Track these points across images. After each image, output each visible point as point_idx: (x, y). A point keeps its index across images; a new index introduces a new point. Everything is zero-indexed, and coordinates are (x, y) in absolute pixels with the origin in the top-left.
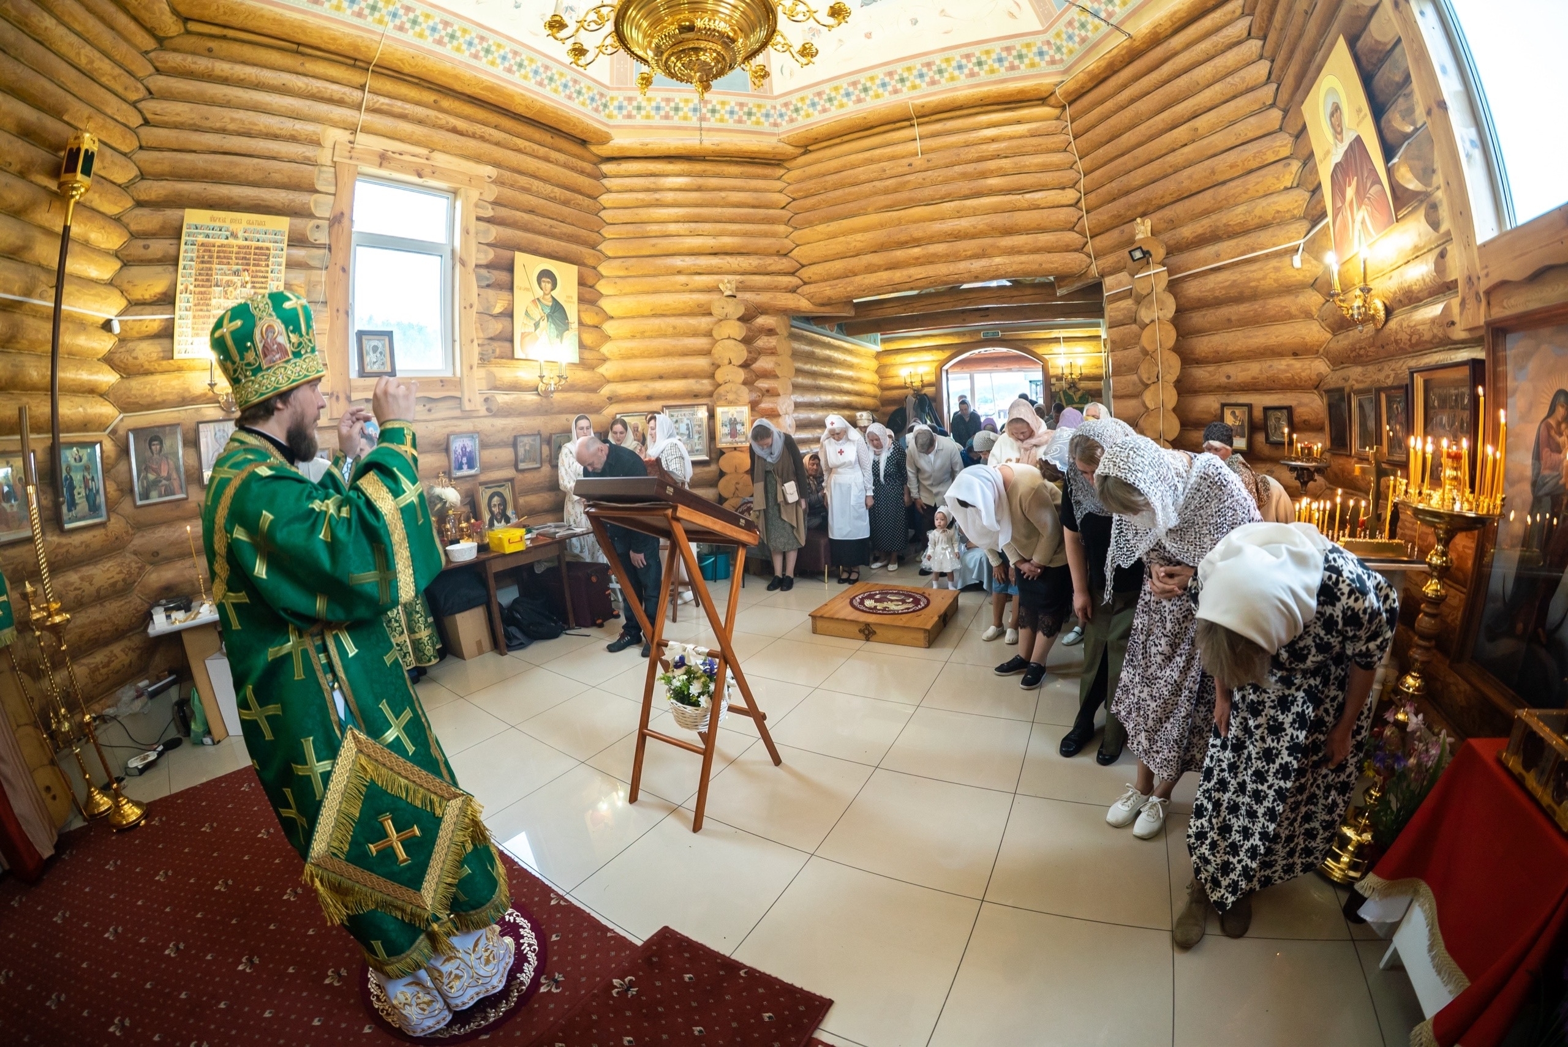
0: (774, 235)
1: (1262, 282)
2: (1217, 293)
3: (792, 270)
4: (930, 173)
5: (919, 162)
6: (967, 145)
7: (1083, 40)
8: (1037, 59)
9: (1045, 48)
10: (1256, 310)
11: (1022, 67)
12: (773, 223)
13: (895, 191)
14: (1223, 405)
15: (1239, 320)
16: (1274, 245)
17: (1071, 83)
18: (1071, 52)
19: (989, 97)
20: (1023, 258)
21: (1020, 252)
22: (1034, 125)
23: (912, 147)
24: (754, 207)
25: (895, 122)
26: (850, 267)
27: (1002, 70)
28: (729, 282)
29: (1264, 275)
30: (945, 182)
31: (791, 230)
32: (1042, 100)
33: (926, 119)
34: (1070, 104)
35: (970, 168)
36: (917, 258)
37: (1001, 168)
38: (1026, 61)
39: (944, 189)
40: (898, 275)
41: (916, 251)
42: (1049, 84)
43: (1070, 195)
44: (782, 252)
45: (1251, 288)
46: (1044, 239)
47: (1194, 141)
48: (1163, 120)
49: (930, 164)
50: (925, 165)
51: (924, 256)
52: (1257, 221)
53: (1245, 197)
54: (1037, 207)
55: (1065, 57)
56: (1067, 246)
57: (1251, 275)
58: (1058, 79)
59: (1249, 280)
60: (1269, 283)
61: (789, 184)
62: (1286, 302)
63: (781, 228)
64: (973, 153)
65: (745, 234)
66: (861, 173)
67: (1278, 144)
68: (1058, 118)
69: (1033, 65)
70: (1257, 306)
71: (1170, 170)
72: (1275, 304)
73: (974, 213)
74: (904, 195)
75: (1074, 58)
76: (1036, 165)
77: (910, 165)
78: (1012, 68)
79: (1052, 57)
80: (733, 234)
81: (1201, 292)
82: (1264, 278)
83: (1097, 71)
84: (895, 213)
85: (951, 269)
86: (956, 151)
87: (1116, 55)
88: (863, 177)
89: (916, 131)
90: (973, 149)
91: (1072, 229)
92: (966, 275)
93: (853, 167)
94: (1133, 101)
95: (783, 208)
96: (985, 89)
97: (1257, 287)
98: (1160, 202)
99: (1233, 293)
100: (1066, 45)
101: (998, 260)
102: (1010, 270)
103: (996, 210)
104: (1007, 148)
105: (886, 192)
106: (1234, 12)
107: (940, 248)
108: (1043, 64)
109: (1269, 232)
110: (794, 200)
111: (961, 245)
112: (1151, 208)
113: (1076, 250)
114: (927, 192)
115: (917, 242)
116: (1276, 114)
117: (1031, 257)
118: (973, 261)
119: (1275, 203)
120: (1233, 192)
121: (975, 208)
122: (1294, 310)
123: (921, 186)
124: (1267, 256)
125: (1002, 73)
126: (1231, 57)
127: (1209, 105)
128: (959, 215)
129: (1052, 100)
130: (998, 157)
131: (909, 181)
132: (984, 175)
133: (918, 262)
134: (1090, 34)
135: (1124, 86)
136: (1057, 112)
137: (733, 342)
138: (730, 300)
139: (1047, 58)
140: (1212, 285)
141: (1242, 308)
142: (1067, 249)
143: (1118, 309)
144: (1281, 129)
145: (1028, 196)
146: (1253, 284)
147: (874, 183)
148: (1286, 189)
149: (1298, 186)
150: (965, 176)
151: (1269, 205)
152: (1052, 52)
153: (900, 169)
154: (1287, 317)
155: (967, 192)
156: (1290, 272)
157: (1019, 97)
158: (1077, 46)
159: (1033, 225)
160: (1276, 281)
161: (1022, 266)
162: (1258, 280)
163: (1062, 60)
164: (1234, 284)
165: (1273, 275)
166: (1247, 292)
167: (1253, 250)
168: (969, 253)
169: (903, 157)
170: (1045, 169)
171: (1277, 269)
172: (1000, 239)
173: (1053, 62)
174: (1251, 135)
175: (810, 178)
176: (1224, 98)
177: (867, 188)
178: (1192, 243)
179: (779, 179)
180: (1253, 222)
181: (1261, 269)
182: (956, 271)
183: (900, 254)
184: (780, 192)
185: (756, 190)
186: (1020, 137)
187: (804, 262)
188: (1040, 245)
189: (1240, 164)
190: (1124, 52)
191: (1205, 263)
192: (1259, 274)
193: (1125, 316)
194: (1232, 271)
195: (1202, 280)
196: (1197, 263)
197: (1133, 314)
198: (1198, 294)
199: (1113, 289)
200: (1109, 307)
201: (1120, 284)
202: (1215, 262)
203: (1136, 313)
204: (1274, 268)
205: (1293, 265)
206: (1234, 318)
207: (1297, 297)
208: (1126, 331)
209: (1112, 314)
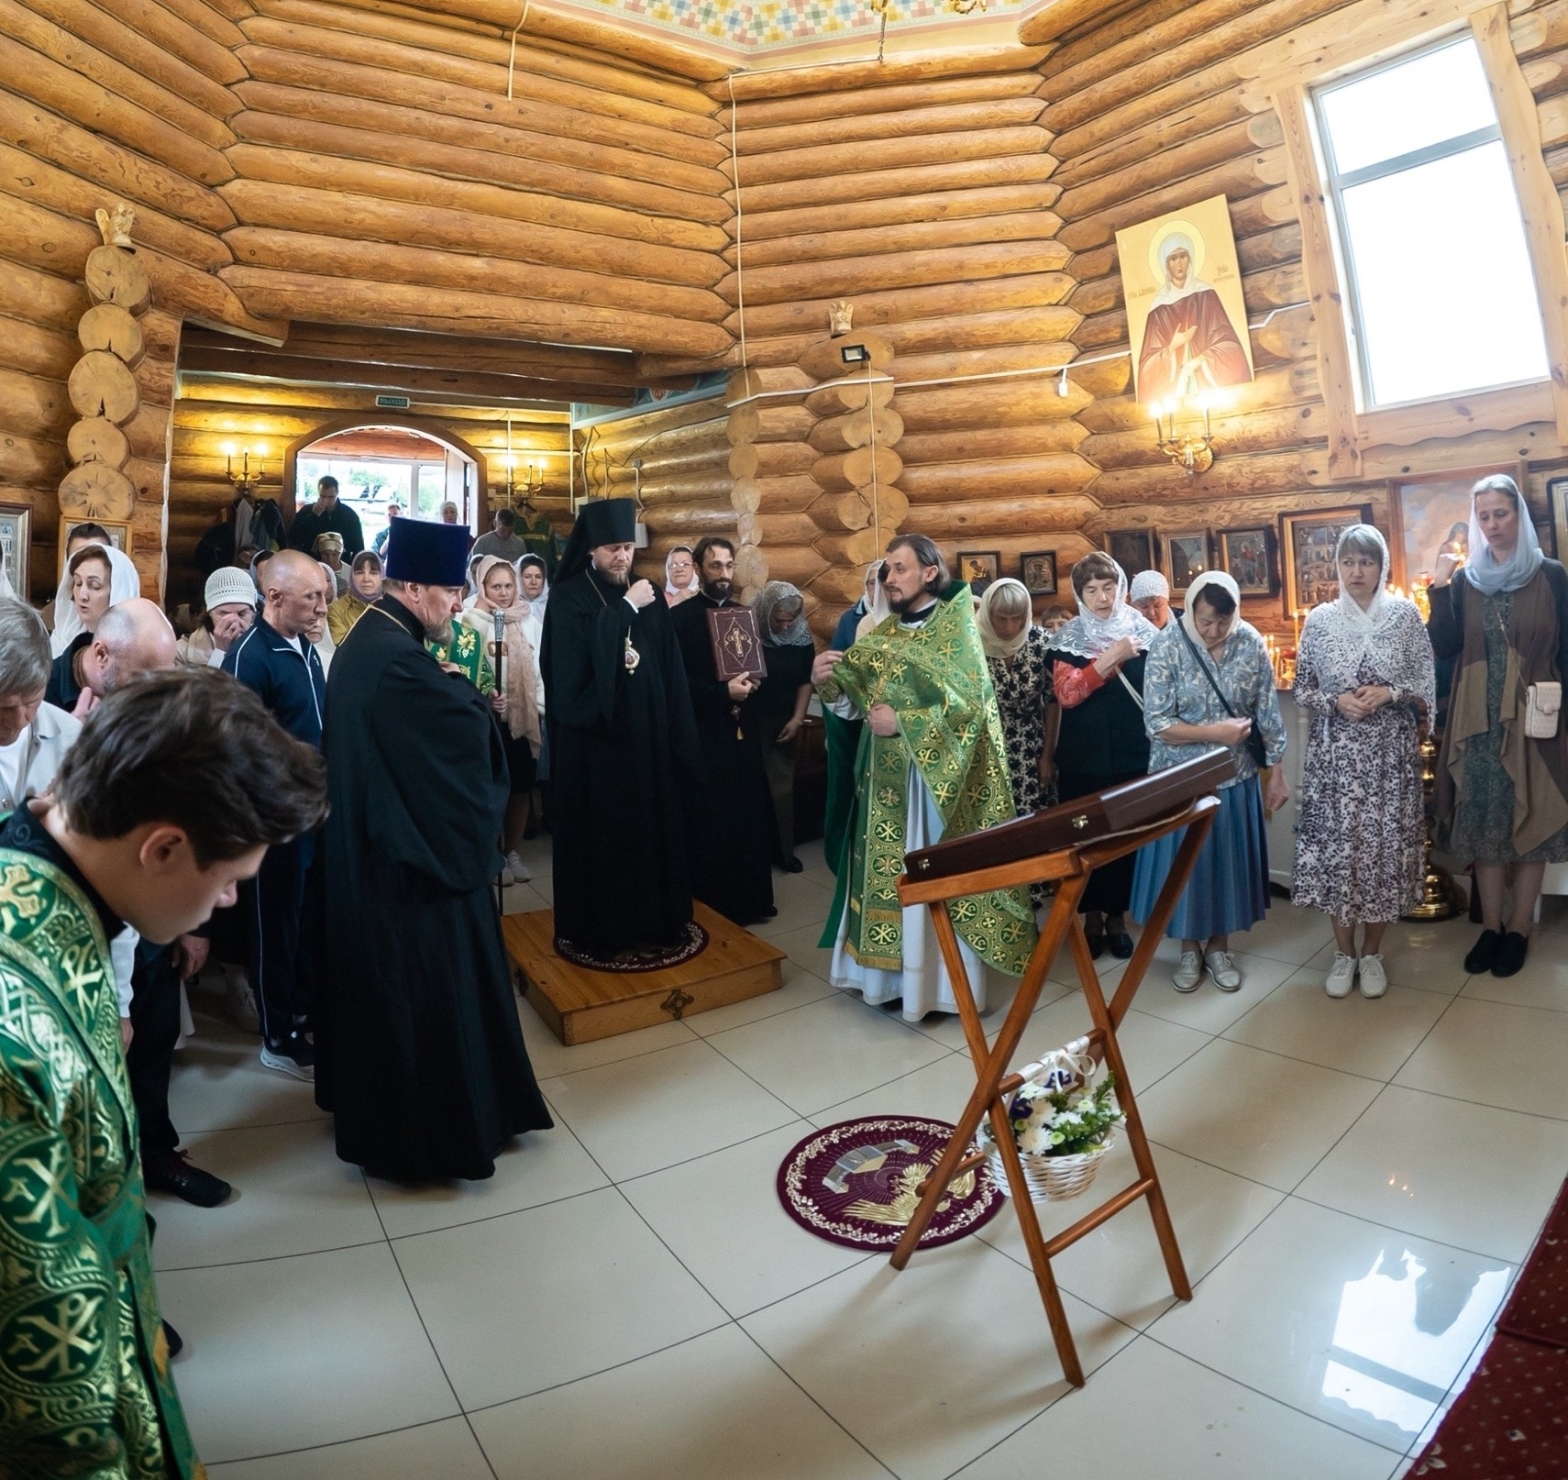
0: (203, 135)
1: (1015, 408)
2: (949, 416)
3: (220, 226)
4: (518, 133)
5: (505, 106)
6: (582, 108)
7: (804, 32)
8: (725, 26)
9: (742, 16)
10: (1000, 440)
11: (703, 27)
12: (206, 110)
13: (451, 140)
14: (960, 555)
15: (974, 450)
16: (1031, 367)
17: (757, 78)
18: (775, 37)
19: (639, 49)
20: (643, 319)
21: (635, 308)
22: (681, 115)
23: (497, 75)
24: (185, 59)
25: (479, 20)
26: (343, 258)
27: (677, 19)
28: (123, 214)
29: (1020, 398)
30: (541, 157)
31: (233, 138)
32: (699, 82)
33: (531, 39)
34: (739, 103)
35: (584, 149)
36: (472, 278)
37: (628, 166)
38: (712, 22)
39: (539, 170)
40: (437, 300)
41: (477, 265)
42: (723, 65)
43: (716, 237)
44: (209, 179)
45: (998, 413)
46: (678, 295)
47: (935, 220)
48: (895, 181)
49: (522, 119)
50: (514, 118)
51: (485, 277)
52: (1011, 336)
53: (997, 304)
54: (669, 244)
55: (761, 40)
56: (704, 312)
57: (1000, 399)
58: (737, 64)
59: (997, 404)
60: (1024, 409)
61: (251, 41)
62: (1041, 432)
63: (218, 128)
64: (594, 126)
65: (160, 112)
66: (400, 82)
67: (1053, 254)
68: (712, 116)
69: (716, 31)
70: (1002, 434)
71: (891, 247)
72: (1023, 434)
73: (578, 225)
74: (470, 156)
75: (776, 46)
76: (677, 178)
77: (489, 106)
78: (690, 23)
79: (744, 31)
80: (140, 102)
81: (926, 412)
82: (1018, 404)
83: (809, 81)
84: (447, 183)
85: (531, 313)
86: (568, 113)
87: (849, 74)
88: (401, 94)
89: (513, 52)
90: (594, 120)
91: (710, 288)
92: (552, 329)
93: (387, 65)
94: (850, 138)
95: (227, 86)
96: (641, 36)
97: (1006, 413)
98: (871, 285)
99: (972, 417)
100: (773, 25)
101: (605, 313)
102: (621, 334)
103: (610, 232)
104: (643, 138)
105: (436, 136)
106: (1025, 88)
107: (514, 270)
108: (729, 36)
109: (1026, 350)
110: (252, 78)
111: (549, 275)
112: (854, 289)
113: (712, 321)
114: (513, 165)
115: (475, 248)
116: (1053, 221)
117: (655, 320)
118: (566, 307)
119: (1039, 319)
120: (982, 295)
121: (580, 219)
122: (1050, 442)
123: (497, 149)
124: (1017, 379)
125: (674, 24)
126: (1010, 136)
127: (965, 183)
128: (554, 221)
129: (717, 89)
130: (626, 146)
131: (481, 134)
132: (599, 167)
133: (471, 284)
134: (819, 29)
135: (840, 114)
136: (712, 106)
137: (115, 361)
138: (124, 257)
139: (738, 30)
140: (942, 405)
141: (981, 435)
142: (703, 317)
143: (776, 418)
144: (1055, 237)
145: (659, 221)
146: (1001, 409)
147: (418, 113)
148: (1050, 305)
149: (1065, 305)
150: (572, 160)
151: (1031, 320)
152: (746, 25)
153: (470, 108)
154: (1040, 449)
155: (574, 188)
156: (1053, 400)
157: (678, 67)
158: (789, 34)
159: (662, 270)
160: (1032, 408)
161: (639, 332)
162: (1010, 406)
163: (754, 42)
164: (975, 407)
165: (1030, 402)
166: (991, 418)
167: (1003, 368)
168: (560, 291)
169: (477, 87)
170: (687, 187)
171: (1036, 396)
172: (611, 280)
173: (741, 39)
174: (1016, 235)
175: (299, 49)
176: (988, 181)
177: (406, 116)
178: (914, 347)
179: (235, 22)
180: (1004, 336)
181: (1014, 393)
182: (538, 317)
183: (442, 261)
184: (231, 49)
185: (197, 25)
186: (659, 126)
187: (245, 217)
188: (667, 303)
189: (1000, 266)
190: (861, 74)
191: (934, 376)
192: (1011, 399)
193: (790, 431)
194: (971, 390)
195: (925, 396)
196: (921, 374)
197: (806, 430)
198: (920, 413)
199: (775, 389)
200: (762, 413)
201: (789, 383)
202: (948, 376)
203: (812, 427)
204: (1032, 394)
205: (1057, 393)
206: (968, 447)
207: (1054, 427)
208: (789, 451)
209: (768, 425)
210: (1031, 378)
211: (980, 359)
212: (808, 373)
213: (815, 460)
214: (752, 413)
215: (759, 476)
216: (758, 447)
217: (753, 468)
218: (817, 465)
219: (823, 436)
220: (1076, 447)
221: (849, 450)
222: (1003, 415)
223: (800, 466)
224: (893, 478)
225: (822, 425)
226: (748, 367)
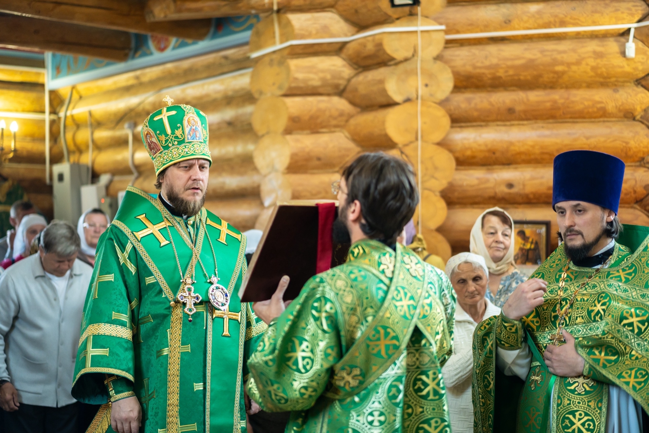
1: (574, 68)
2: (501, 73)
10: (555, 102)
15: (525, 112)
16: (595, 23)
29: (581, 58)
45: (556, 72)
57: (559, 57)
59: (555, 62)
60: (584, 69)
62: (601, 96)
70: (557, 96)
81: (475, 67)
82: (578, 63)
97: (563, 73)
99: (526, 75)
109: (590, 4)
122: (611, 107)
124: (578, 36)
140: (494, 61)
141: (534, 97)
143: (311, 69)
146: (559, 68)
154: (599, 115)
156: (618, 61)
160: (594, 69)
162: (569, 65)
164: (530, 64)
165: (592, 62)
166: (546, 78)
167: (563, 24)
171: (598, 55)
181: (574, 51)
191: (486, 28)
192: (571, 57)
193: (325, 83)
194: (525, 46)
195: (476, 51)
196: (472, 27)
197: (342, 83)
198: (469, 69)
199: (309, 36)
200: (294, 63)
201: (325, 30)
202: (501, 28)
203: (349, 80)
204: (595, 52)
205: (623, 53)
206: (519, 108)
207: (616, 91)
208: (323, 106)
209: (300, 76)
210: (594, 36)
211: (539, 12)
212: (347, 20)
213: (350, 116)
214: (282, 63)
215: (288, 131)
216: (289, 101)
217: (283, 123)
218: (352, 122)
219: (362, 90)
220: (639, 114)
221: (391, 104)
222: (560, 74)
223: (334, 122)
224: (438, 137)
225: (361, 78)
226: (278, 11)
